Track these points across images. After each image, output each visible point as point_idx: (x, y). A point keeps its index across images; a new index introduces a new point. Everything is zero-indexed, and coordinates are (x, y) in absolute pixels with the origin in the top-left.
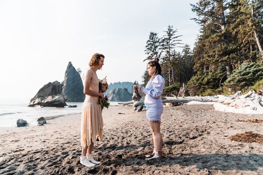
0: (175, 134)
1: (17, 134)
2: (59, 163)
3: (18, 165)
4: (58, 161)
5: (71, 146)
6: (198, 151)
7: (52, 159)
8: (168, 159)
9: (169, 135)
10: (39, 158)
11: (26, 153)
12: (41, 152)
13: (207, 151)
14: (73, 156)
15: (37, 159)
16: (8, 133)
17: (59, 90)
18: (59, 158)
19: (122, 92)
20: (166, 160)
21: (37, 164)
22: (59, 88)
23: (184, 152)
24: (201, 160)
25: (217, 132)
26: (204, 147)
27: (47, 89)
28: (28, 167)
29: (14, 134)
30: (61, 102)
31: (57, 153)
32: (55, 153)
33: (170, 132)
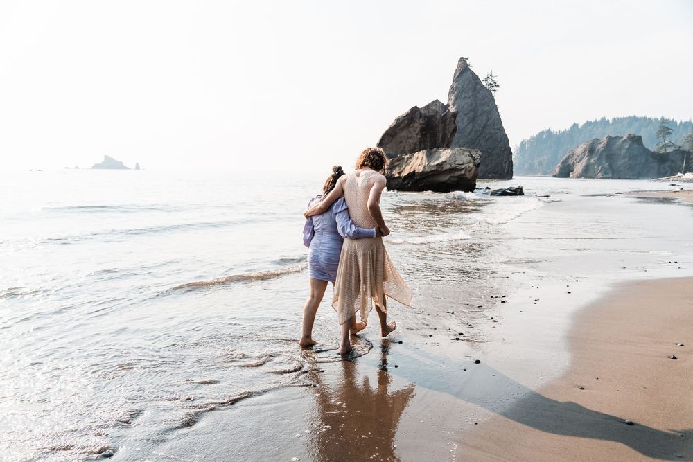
17: (444, 134)
19: (620, 149)
22: (444, 128)
27: (404, 134)
30: (463, 172)
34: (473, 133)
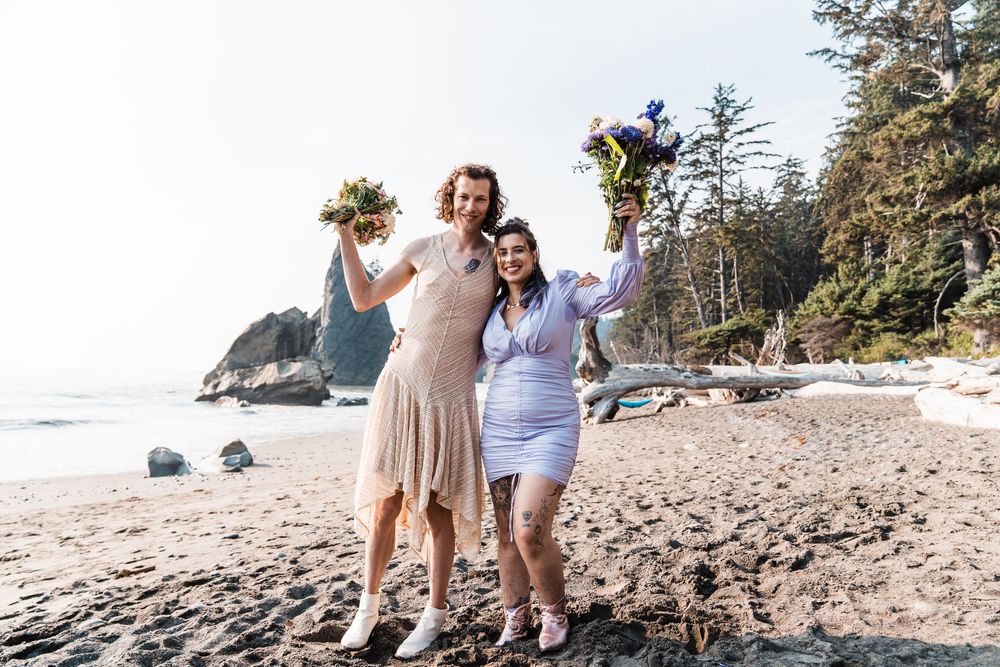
0: (762, 519)
1: (142, 503)
2: (268, 639)
3: (114, 638)
4: (264, 631)
5: (331, 559)
6: (894, 611)
7: (243, 620)
8: (754, 646)
9: (735, 524)
10: (196, 611)
11: (157, 584)
12: (209, 583)
13: (941, 615)
14: (329, 611)
15: (189, 614)
16: (112, 499)
17: (303, 342)
18: (274, 613)
20: (745, 655)
21: (184, 636)
22: (303, 336)
23: (825, 615)
24: (919, 660)
25: (962, 517)
26: (918, 590)
27: (259, 340)
28: (145, 652)
29: (132, 504)
30: (311, 384)
31: (270, 587)
32: (262, 589)
33: (740, 510)
34: (355, 328)
